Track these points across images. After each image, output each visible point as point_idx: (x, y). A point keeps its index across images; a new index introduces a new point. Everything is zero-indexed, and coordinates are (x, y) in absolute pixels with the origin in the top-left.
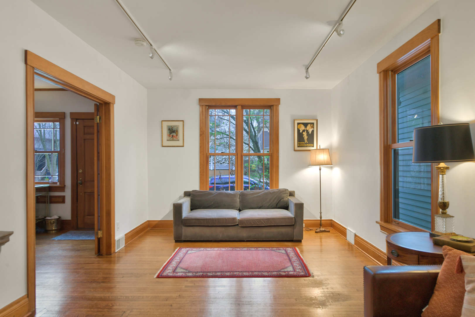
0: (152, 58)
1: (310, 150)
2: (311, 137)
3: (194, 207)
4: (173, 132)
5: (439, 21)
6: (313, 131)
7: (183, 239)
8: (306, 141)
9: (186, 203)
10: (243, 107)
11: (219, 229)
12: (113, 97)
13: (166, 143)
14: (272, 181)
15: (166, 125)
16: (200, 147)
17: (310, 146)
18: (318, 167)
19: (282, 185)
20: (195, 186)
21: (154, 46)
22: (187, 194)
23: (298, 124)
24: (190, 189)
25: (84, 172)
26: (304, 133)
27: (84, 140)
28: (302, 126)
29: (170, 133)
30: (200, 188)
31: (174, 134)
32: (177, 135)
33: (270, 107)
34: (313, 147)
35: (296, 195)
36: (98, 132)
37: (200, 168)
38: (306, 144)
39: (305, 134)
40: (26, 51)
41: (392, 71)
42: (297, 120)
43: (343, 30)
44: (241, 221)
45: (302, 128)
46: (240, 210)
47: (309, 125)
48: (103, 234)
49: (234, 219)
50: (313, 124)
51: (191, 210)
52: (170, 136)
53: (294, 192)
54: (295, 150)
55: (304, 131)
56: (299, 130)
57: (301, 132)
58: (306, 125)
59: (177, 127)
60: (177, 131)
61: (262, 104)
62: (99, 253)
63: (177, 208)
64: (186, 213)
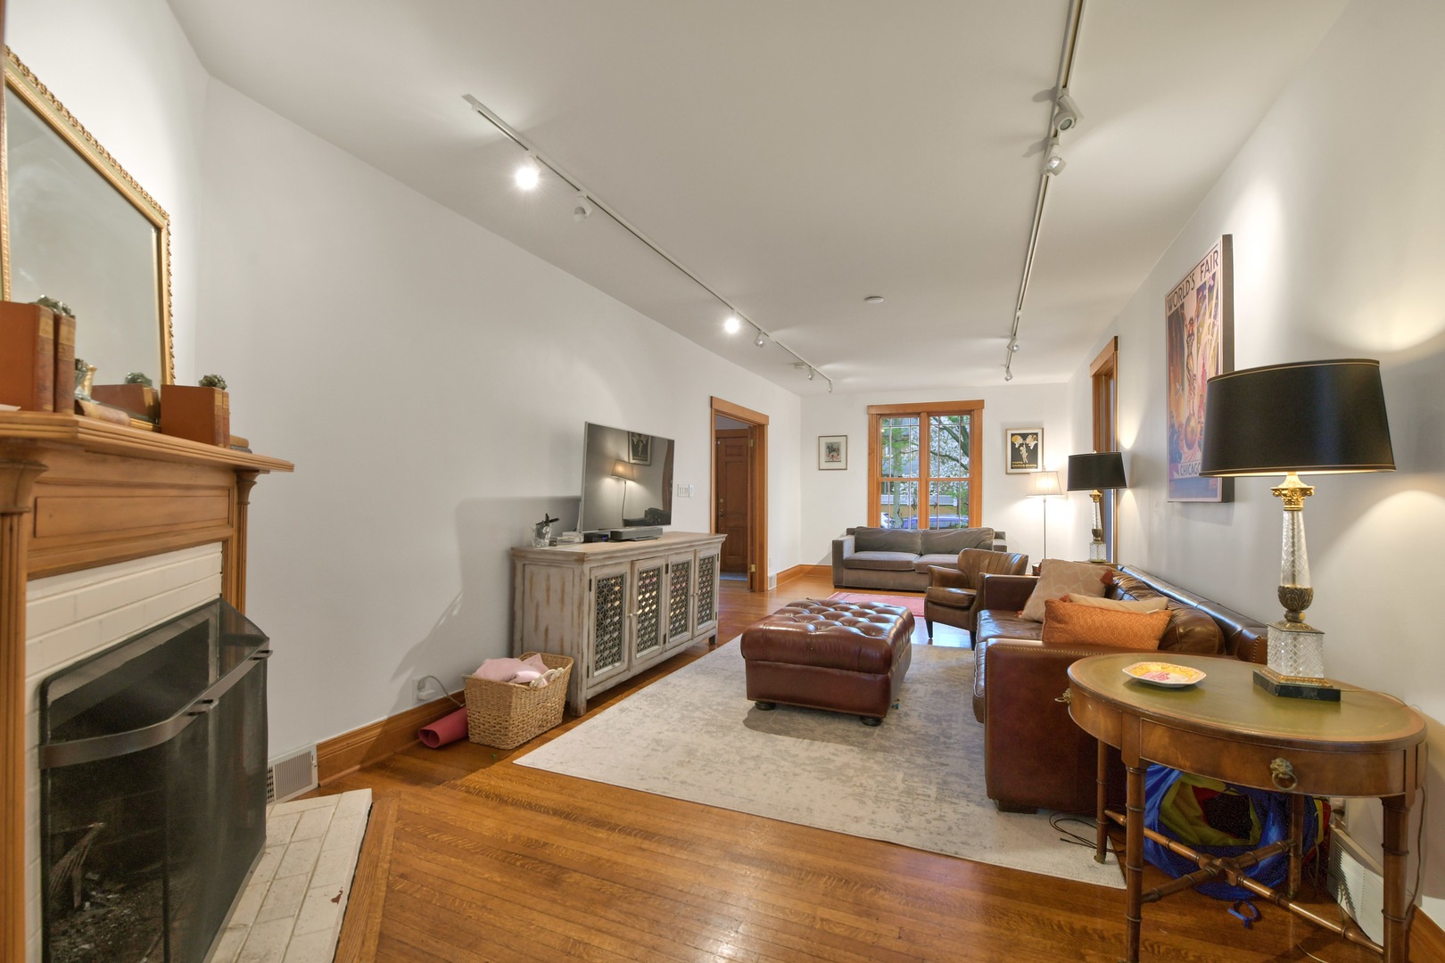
0: (811, 379)
1: (1029, 473)
2: (1033, 454)
3: (859, 548)
4: (833, 450)
5: (1116, 338)
6: (1036, 445)
7: (844, 584)
8: (1025, 460)
9: (849, 543)
10: (930, 414)
11: (890, 575)
12: (767, 417)
13: (824, 465)
14: (971, 518)
15: (824, 441)
16: (869, 470)
17: (1031, 467)
18: (1042, 497)
19: (985, 524)
20: (862, 521)
21: (813, 367)
22: (850, 532)
23: (1013, 435)
24: (854, 526)
25: (725, 502)
26: (1021, 448)
27: (726, 462)
28: (1019, 437)
29: (830, 453)
30: (869, 525)
31: (835, 454)
32: (838, 455)
33: (969, 412)
34: (1037, 468)
35: (1007, 538)
36: (752, 456)
37: (869, 498)
38: (1025, 464)
39: (1023, 449)
40: (712, 397)
41: (1106, 375)
42: (1010, 429)
43: (1017, 346)
44: (919, 566)
45: (1019, 440)
46: (921, 555)
47: (1030, 436)
48: (756, 568)
49: (909, 563)
50: (1036, 434)
51: (856, 552)
52: (829, 456)
53: (1004, 533)
54: (1007, 473)
55: (1021, 445)
56: (1013, 444)
57: (1017, 446)
58: (1024, 436)
59: (839, 444)
60: (838, 449)
61: (956, 409)
62: (752, 588)
63: (838, 546)
64: (848, 552)
